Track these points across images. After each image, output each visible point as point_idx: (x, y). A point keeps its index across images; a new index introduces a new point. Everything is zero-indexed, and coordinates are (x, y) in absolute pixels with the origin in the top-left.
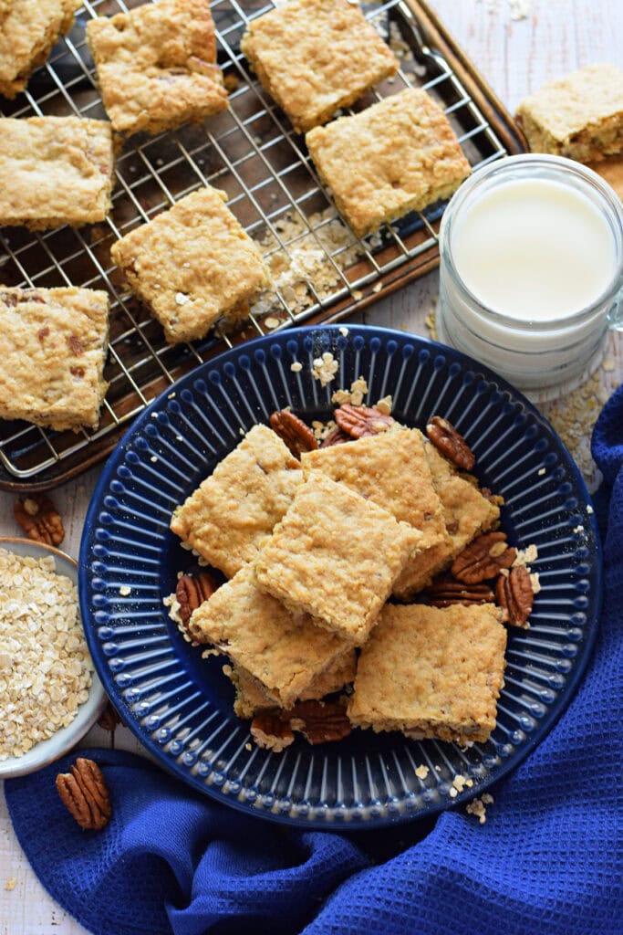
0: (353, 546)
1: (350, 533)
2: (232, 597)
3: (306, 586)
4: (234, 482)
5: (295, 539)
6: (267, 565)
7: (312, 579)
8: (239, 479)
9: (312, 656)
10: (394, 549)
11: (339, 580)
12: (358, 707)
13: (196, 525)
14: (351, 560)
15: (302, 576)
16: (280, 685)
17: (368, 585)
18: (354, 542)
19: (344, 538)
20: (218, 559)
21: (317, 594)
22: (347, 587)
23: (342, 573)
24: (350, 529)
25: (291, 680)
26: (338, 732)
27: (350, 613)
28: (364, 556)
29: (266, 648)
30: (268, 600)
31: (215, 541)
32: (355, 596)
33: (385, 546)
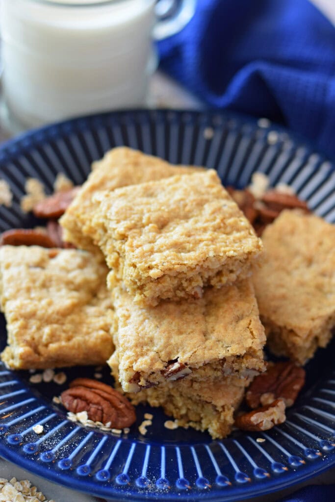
0: (185, 206)
1: (171, 202)
2: (137, 329)
3: (189, 251)
4: (28, 290)
5: (141, 235)
6: (146, 262)
7: (188, 242)
8: (31, 285)
9: (243, 306)
10: (211, 187)
11: (205, 230)
12: (300, 329)
13: (36, 336)
14: (195, 214)
15: (179, 247)
16: (249, 343)
17: (227, 215)
18: (182, 203)
19: (173, 207)
20: (79, 346)
21: (205, 247)
22: (217, 229)
23: (200, 225)
24: (169, 200)
25: (252, 333)
26: (297, 378)
27: (240, 241)
28: (200, 204)
29: (205, 334)
30: (165, 306)
31: (63, 335)
32: (229, 229)
33: (203, 190)
